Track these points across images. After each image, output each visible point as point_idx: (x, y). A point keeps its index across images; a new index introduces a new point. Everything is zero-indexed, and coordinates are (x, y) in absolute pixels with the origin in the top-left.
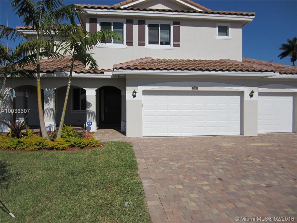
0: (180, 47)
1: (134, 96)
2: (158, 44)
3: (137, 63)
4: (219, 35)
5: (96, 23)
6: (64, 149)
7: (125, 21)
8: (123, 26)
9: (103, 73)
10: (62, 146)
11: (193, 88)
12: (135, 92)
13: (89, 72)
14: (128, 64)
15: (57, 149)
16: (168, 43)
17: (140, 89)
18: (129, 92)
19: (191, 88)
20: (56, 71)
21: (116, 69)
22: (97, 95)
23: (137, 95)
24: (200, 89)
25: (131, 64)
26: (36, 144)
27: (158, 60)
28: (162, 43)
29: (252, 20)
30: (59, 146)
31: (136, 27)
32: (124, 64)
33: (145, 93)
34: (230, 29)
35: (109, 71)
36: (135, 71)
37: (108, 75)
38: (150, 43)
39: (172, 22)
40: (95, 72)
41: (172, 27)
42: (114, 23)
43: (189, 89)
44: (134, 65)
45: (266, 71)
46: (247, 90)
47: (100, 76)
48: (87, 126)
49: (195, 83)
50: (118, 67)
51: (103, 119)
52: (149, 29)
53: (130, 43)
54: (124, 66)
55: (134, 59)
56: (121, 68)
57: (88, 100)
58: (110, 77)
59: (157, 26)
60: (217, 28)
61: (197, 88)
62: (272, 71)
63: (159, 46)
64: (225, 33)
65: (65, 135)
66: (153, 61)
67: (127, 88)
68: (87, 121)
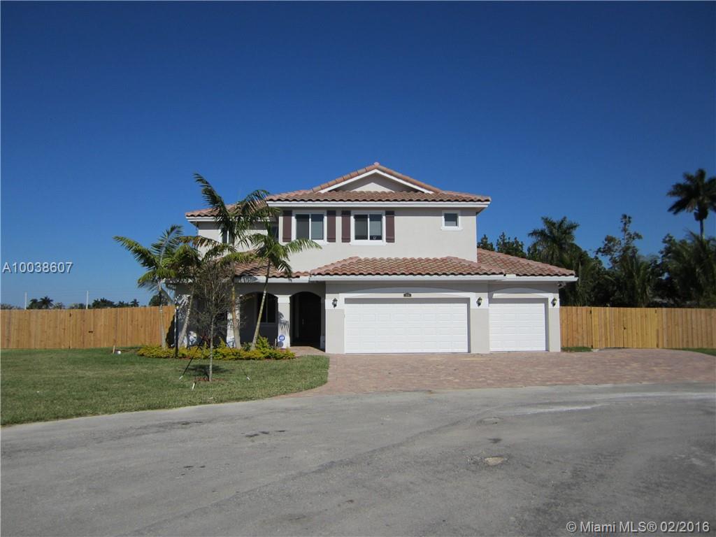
0: (394, 242)
1: (335, 306)
2: (367, 238)
3: (339, 266)
4: (445, 225)
5: (291, 215)
6: (260, 359)
7: (326, 213)
8: (323, 218)
9: (298, 277)
10: (258, 357)
11: (405, 295)
12: (335, 300)
13: (282, 277)
14: (327, 269)
15: (254, 359)
16: (379, 238)
17: (341, 297)
18: (328, 300)
19: (403, 294)
20: (244, 275)
21: (313, 274)
22: (291, 304)
23: (338, 303)
24: (414, 295)
25: (331, 268)
26: (233, 354)
27: (366, 260)
28: (372, 238)
29: (487, 206)
30: (256, 356)
31: (339, 220)
32: (323, 268)
33: (348, 301)
34: (460, 217)
35: (305, 274)
36: (335, 276)
37: (304, 279)
38: (357, 238)
39: (384, 212)
40: (289, 277)
41: (384, 218)
42: (312, 215)
43: (401, 296)
44: (334, 270)
45: (494, 274)
46: (473, 296)
47: (295, 280)
48: (279, 341)
49: (408, 289)
50: (316, 273)
51: (298, 335)
52: (356, 221)
53: (332, 238)
54: (322, 271)
55: (334, 262)
56: (319, 274)
57: (280, 309)
58: (307, 282)
59: (366, 217)
60: (443, 217)
61: (410, 295)
62: (501, 273)
63: (368, 242)
64: (455, 223)
65: (260, 346)
66: (359, 261)
67: (327, 295)
68: (279, 335)
